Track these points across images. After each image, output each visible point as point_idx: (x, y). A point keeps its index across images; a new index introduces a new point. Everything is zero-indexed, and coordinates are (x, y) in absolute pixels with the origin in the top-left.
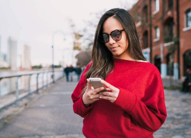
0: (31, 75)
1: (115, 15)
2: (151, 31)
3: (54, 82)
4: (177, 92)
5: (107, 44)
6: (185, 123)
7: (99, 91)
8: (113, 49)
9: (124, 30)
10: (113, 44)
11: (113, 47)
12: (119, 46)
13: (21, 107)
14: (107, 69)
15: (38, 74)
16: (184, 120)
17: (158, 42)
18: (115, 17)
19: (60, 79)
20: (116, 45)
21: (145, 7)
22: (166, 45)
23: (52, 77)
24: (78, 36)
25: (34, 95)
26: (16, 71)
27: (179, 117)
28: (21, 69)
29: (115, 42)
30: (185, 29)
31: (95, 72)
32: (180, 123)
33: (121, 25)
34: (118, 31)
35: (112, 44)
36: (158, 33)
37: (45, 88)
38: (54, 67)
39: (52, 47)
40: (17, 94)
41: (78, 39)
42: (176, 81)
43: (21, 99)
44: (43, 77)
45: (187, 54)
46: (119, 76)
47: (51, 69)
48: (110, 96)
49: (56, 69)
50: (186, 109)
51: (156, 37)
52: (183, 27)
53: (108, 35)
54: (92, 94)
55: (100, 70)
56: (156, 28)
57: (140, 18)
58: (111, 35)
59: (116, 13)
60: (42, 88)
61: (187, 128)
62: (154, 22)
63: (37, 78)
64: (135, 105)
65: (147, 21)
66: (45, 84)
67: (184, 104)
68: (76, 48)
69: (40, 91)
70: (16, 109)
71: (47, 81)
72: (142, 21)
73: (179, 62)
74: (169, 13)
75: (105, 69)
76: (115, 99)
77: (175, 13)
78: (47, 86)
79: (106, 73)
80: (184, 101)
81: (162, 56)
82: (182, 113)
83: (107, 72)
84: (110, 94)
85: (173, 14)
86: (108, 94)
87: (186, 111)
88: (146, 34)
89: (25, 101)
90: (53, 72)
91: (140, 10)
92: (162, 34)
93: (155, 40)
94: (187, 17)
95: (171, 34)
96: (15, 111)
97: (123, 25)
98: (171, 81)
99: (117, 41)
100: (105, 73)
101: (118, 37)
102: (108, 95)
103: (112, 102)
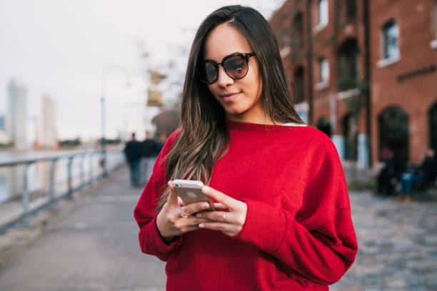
0: (55, 160)
1: (233, 20)
2: (310, 67)
3: (105, 175)
4: (367, 196)
5: (213, 87)
6: (385, 262)
7: (196, 211)
8: (227, 99)
9: (253, 54)
10: (228, 85)
11: (226, 93)
12: (242, 92)
13: (33, 228)
14: (214, 147)
15: (71, 158)
16: (382, 257)
17: (325, 91)
18: (232, 25)
19: (118, 168)
20: (234, 89)
21: (299, 18)
22: (343, 95)
23: (102, 163)
24: (158, 77)
25: (62, 204)
26: (25, 151)
27: (373, 250)
28: (37, 147)
29: (231, 81)
30: (382, 63)
31: (189, 154)
32: (375, 263)
33: (246, 42)
34: (241, 55)
35: (225, 86)
36: (326, 71)
37: (86, 188)
38: (104, 142)
39: (103, 100)
40: (25, 200)
41: (157, 83)
42: (363, 172)
43: (35, 212)
44: (81, 165)
45: (386, 115)
46: (244, 163)
47: (100, 148)
48: (225, 222)
49: (109, 148)
50: (386, 232)
51: (321, 80)
52: (378, 59)
53: (216, 65)
54: (180, 217)
55: (198, 150)
56: (321, 60)
57: (286, 39)
58: (222, 64)
59: (235, 16)
60: (80, 189)
61: (390, 274)
62: (316, 47)
63: (69, 166)
64: (285, 234)
65: (302, 46)
66: (87, 178)
67: (382, 221)
68: (152, 102)
69: (76, 195)
70: (22, 233)
71: (91, 172)
72: (293, 46)
73: (368, 132)
74: (349, 30)
75: (209, 146)
76: (240, 228)
77: (361, 29)
78: (90, 183)
79: (213, 156)
80: (382, 214)
81: (333, 120)
82: (379, 241)
83: (214, 154)
84: (224, 216)
85: (356, 30)
86: (221, 217)
87: (387, 237)
88: (299, 72)
89: (43, 216)
90: (104, 152)
91: (288, 23)
92: (335, 72)
93: (319, 86)
94: (386, 37)
95: (353, 72)
96: (19, 239)
97: (251, 43)
98: (354, 171)
99: (236, 79)
100: (209, 155)
101: (240, 71)
102: (221, 220)
103: (231, 235)
